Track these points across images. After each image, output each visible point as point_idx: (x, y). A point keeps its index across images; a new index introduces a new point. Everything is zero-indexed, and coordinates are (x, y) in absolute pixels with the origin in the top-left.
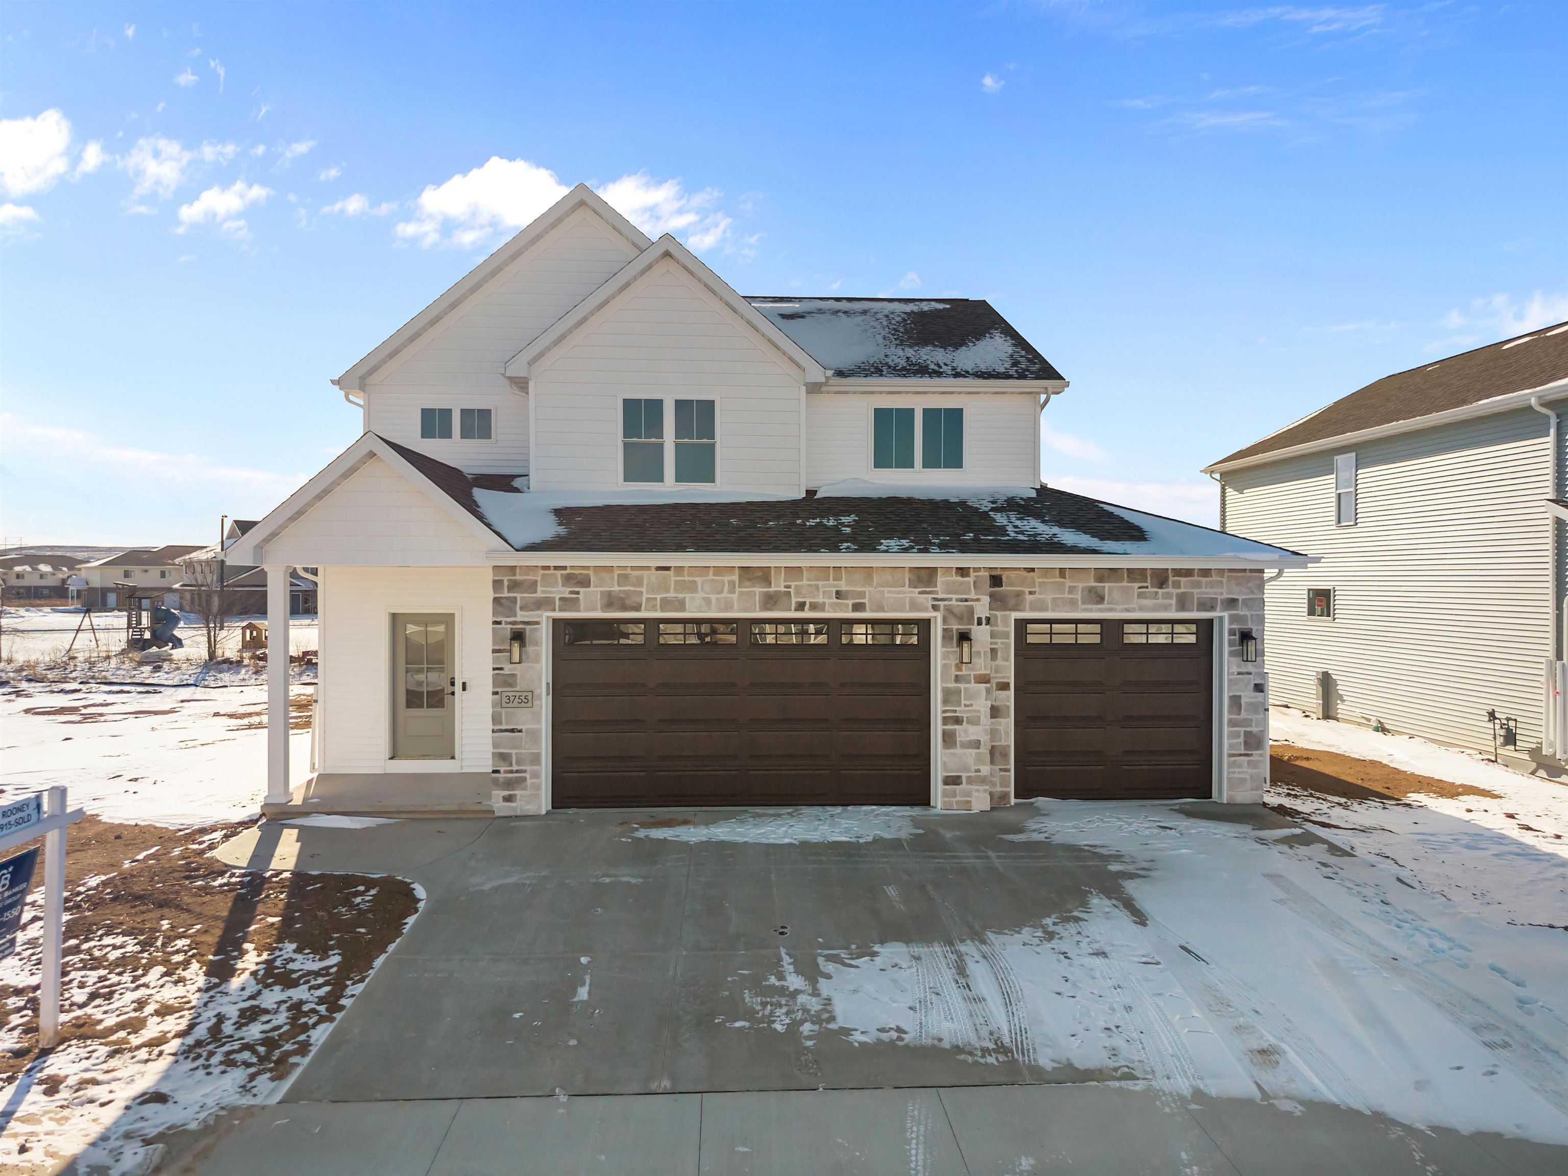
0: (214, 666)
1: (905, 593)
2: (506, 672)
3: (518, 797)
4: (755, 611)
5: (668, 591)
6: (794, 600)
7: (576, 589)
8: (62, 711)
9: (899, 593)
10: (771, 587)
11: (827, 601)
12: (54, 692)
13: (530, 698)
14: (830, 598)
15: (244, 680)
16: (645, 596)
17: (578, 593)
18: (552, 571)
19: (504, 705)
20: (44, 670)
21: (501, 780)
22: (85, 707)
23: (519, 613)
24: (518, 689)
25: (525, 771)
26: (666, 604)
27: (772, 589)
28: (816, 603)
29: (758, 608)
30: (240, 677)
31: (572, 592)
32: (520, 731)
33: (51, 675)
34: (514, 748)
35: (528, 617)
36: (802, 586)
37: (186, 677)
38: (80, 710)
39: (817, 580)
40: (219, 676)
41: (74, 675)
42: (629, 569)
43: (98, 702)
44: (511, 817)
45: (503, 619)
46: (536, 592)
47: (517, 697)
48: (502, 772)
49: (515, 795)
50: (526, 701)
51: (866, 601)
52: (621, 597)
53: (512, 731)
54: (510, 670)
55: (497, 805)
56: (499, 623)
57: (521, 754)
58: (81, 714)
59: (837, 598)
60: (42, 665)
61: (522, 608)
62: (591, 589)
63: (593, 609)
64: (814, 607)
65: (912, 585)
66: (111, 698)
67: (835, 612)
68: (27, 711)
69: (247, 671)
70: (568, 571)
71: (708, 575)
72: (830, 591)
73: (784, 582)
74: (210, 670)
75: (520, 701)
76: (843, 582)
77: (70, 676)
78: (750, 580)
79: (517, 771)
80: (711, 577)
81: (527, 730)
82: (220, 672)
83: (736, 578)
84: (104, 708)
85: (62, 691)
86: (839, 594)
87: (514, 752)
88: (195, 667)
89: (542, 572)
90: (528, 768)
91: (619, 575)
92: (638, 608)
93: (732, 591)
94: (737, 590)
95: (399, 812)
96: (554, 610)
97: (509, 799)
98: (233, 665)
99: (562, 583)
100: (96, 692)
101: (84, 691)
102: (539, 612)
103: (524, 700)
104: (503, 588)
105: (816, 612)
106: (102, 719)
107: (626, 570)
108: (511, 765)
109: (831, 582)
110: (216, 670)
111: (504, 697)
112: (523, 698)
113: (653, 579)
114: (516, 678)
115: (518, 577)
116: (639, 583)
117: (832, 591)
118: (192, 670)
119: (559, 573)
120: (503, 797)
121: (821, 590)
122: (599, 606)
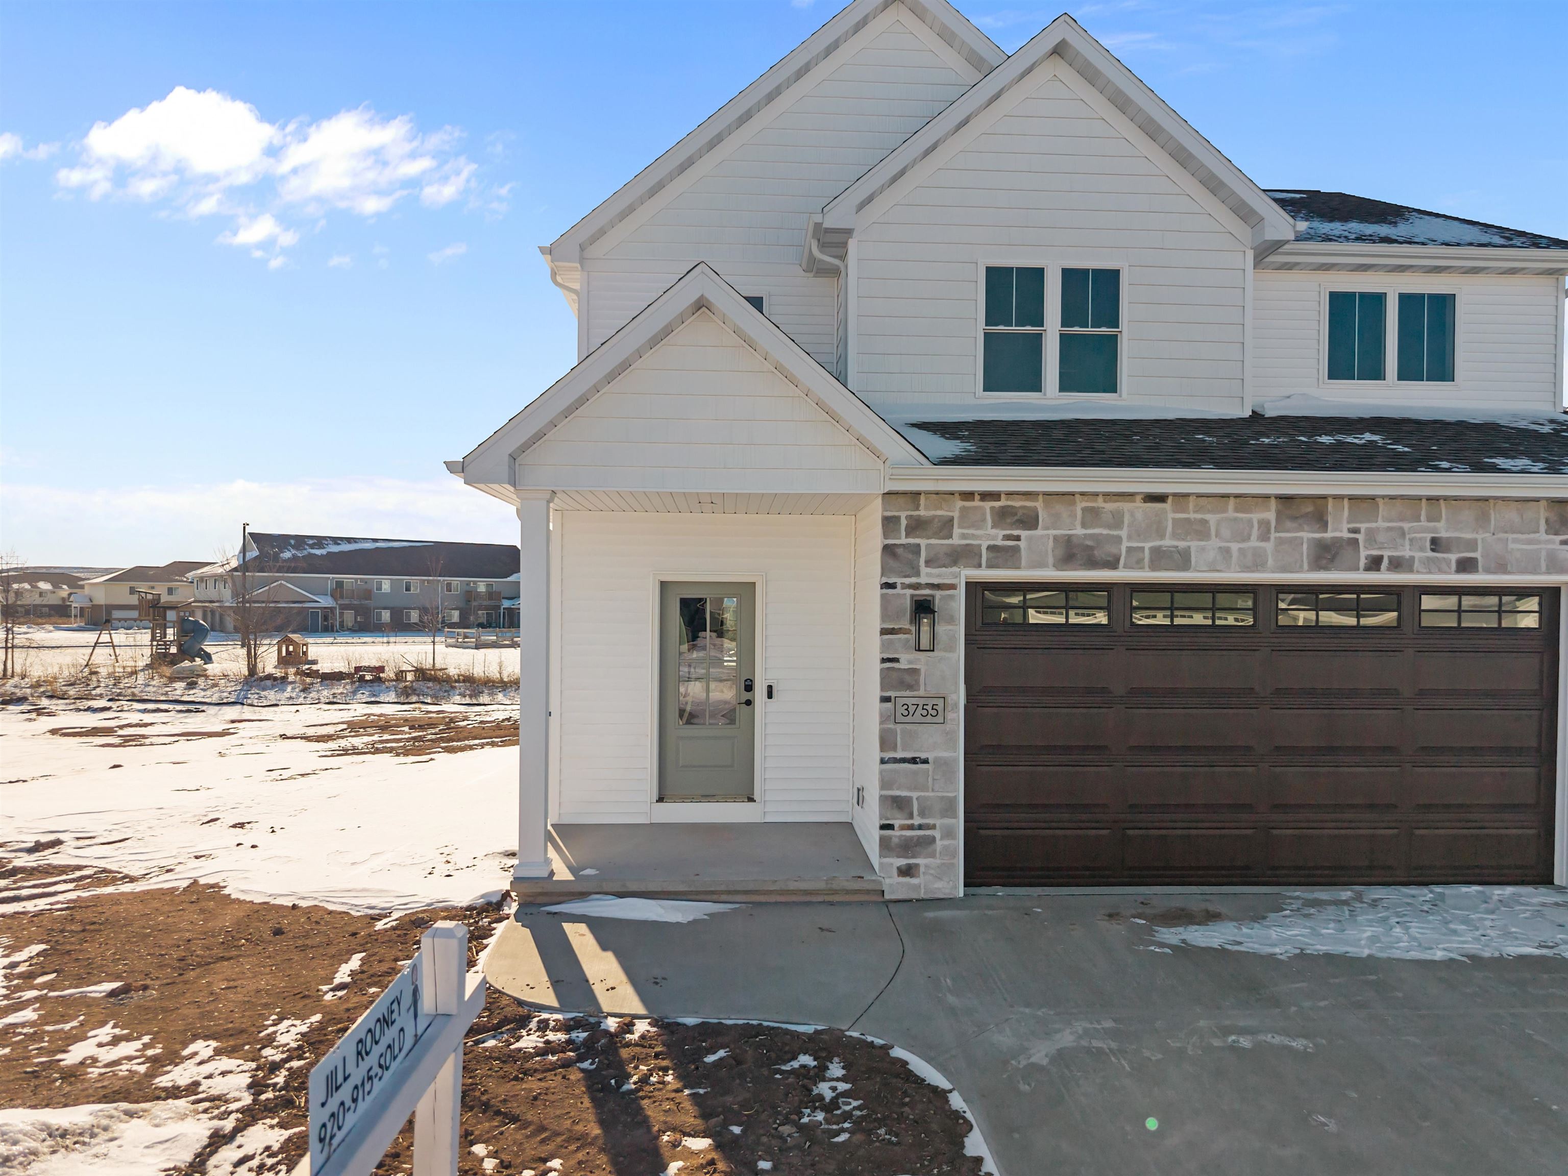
0: (256, 683)
1: (1538, 542)
2: (903, 665)
3: (922, 869)
4: (1300, 570)
5: (1162, 536)
6: (1364, 553)
7: (1015, 533)
8: (95, 732)
9: (1530, 542)
10: (1326, 531)
11: (1418, 555)
12: (80, 710)
13: (940, 708)
14: (1422, 549)
15: (291, 698)
16: (1125, 544)
17: (1018, 538)
18: (977, 503)
19: (900, 718)
20: (64, 686)
21: (895, 841)
22: (121, 727)
23: (924, 570)
24: (921, 692)
25: (933, 827)
26: (1159, 558)
27: (1329, 535)
28: (1399, 557)
29: (1306, 566)
30: (287, 695)
31: (1007, 538)
32: (926, 761)
33: (72, 692)
34: (915, 788)
35: (939, 576)
36: (1378, 528)
37: (225, 694)
38: (116, 732)
39: (1402, 520)
40: (263, 693)
41: (98, 691)
42: (1100, 499)
43: (135, 722)
44: (910, 901)
45: (899, 581)
46: (950, 536)
47: (920, 707)
48: (896, 827)
49: (917, 865)
50: (934, 713)
51: (1477, 555)
52: (1088, 546)
53: (914, 761)
54: (910, 662)
55: (888, 881)
56: (892, 586)
57: (926, 798)
58: (119, 736)
59: (1433, 550)
60: (61, 680)
61: (928, 563)
62: (1039, 532)
63: (1041, 565)
64: (1397, 564)
65: (1552, 529)
66: (148, 718)
67: (1430, 572)
68: (54, 732)
69: (293, 689)
70: (1003, 502)
71: (1225, 511)
72: (1421, 539)
73: (1348, 522)
74: (251, 687)
75: (925, 713)
76: (1441, 525)
77: (94, 692)
78: (1294, 518)
79: (920, 827)
80: (1231, 513)
81: (937, 760)
82: (264, 689)
83: (1270, 515)
84: (143, 728)
85: (89, 709)
86: (1436, 545)
87: (914, 795)
88: (233, 684)
89: (960, 504)
90: (938, 822)
91: (1084, 510)
92: (1113, 564)
93: (1265, 537)
94: (1273, 535)
95: (729, 892)
96: (979, 566)
97: (907, 871)
98: (279, 682)
99: (993, 521)
100: (129, 711)
101: (115, 709)
102: (955, 569)
103: (931, 712)
104: (899, 530)
105: (1398, 572)
106: (147, 741)
107: (1096, 501)
108: (911, 816)
109: (1424, 523)
110: (258, 687)
111: (899, 706)
112: (929, 708)
113: (1139, 515)
114: (919, 675)
115: (922, 512)
116: (1117, 521)
117: (1425, 538)
118: (232, 687)
119: (988, 505)
120: (898, 868)
121: (1407, 537)
122: (1051, 560)
